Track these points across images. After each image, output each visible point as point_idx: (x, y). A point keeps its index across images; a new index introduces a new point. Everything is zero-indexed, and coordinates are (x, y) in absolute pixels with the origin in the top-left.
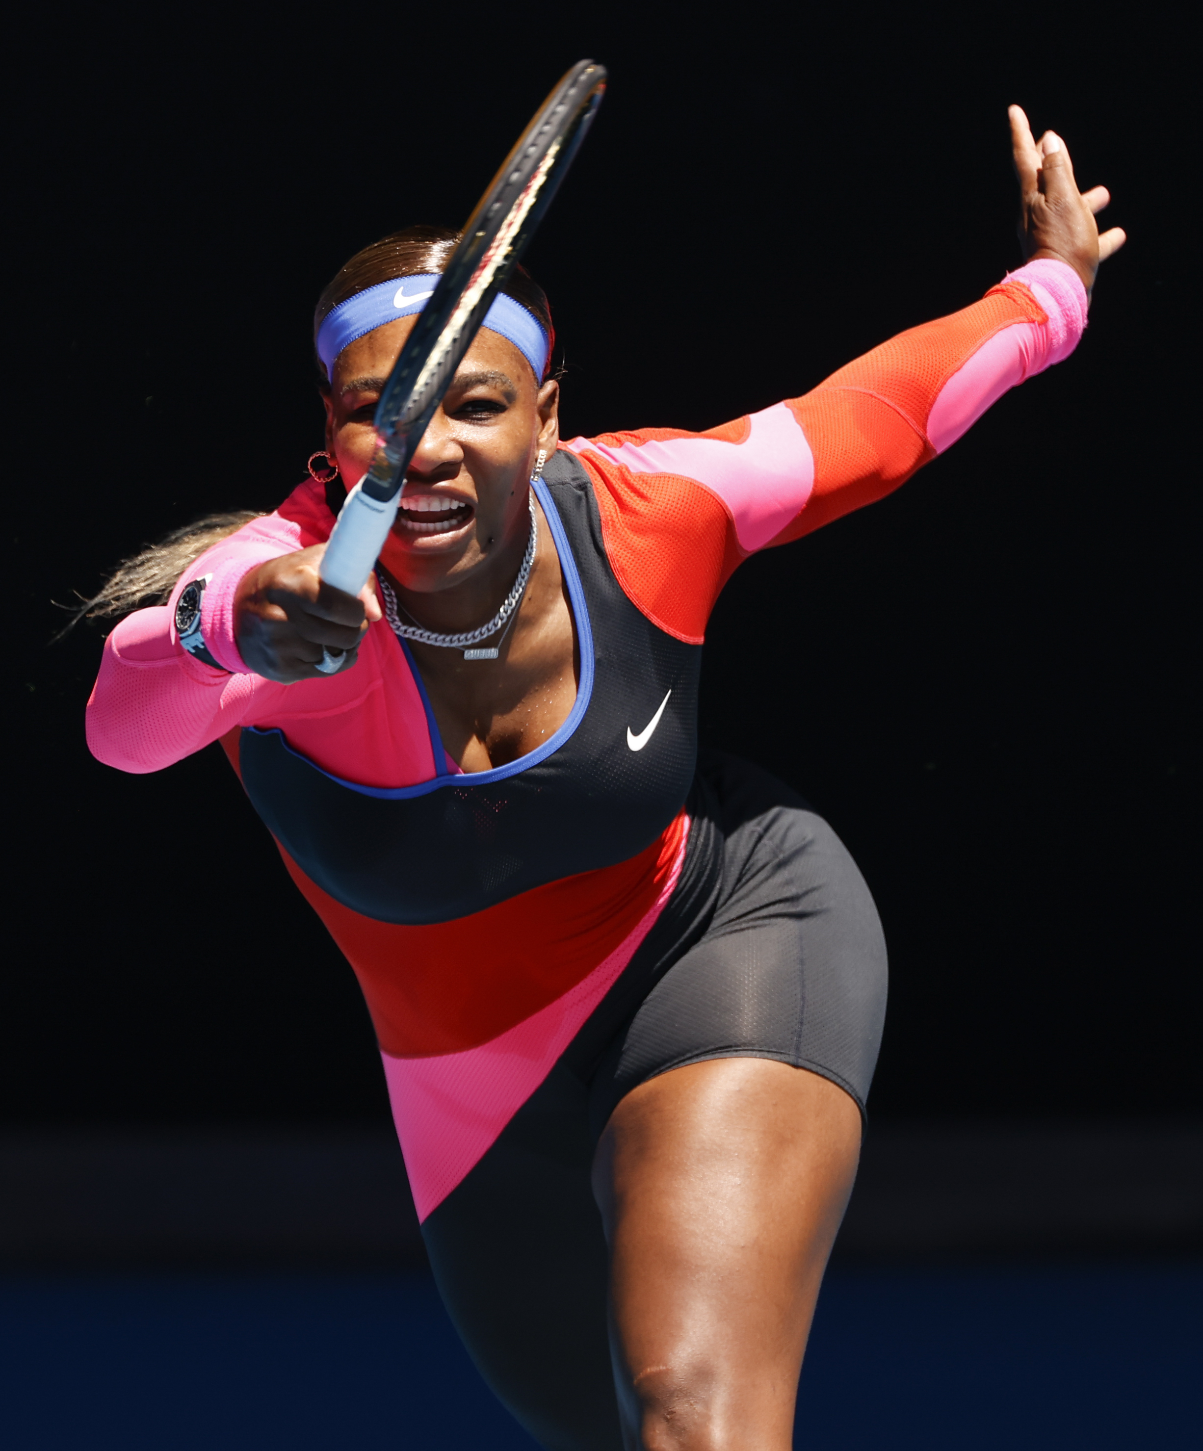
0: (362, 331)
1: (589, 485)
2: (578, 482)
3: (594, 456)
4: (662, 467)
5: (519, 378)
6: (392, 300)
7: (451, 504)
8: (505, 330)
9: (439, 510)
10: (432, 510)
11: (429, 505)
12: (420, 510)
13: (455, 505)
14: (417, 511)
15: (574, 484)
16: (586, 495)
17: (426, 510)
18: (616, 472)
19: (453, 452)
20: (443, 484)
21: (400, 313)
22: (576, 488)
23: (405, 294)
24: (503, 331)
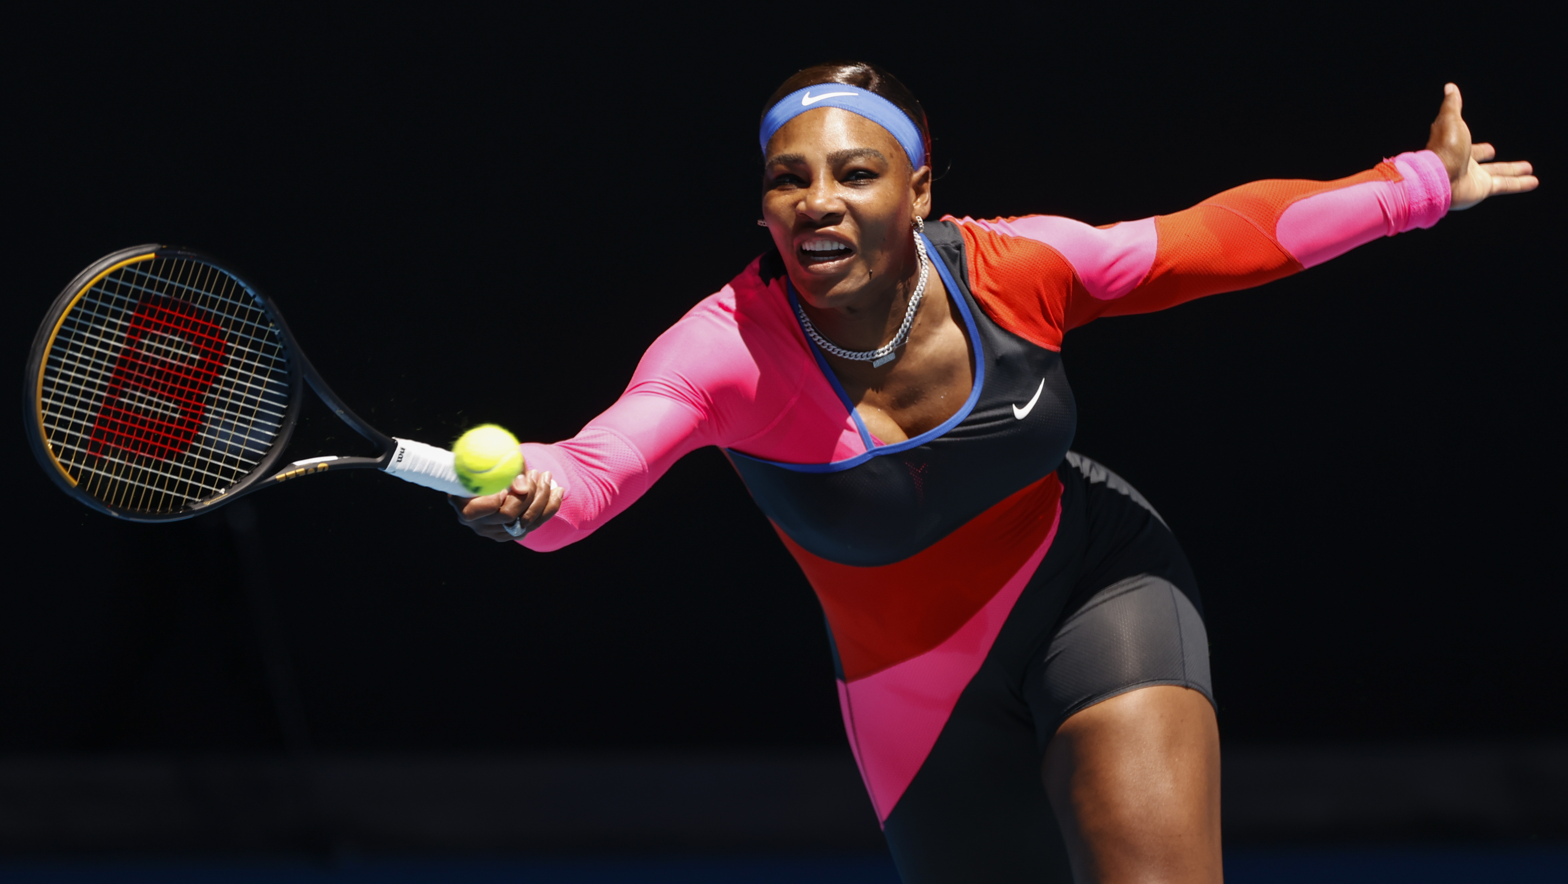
0: (780, 124)
1: (963, 246)
2: (956, 244)
3: (973, 226)
4: (1019, 233)
5: (891, 156)
6: (801, 101)
7: (839, 245)
8: (881, 121)
9: (830, 249)
10: (825, 249)
11: (823, 246)
12: (817, 250)
13: (842, 247)
14: (815, 251)
15: (953, 245)
16: (961, 252)
17: (822, 250)
18: (987, 237)
19: (836, 206)
20: (831, 229)
21: (805, 109)
22: (954, 248)
23: (810, 96)
24: (879, 121)
